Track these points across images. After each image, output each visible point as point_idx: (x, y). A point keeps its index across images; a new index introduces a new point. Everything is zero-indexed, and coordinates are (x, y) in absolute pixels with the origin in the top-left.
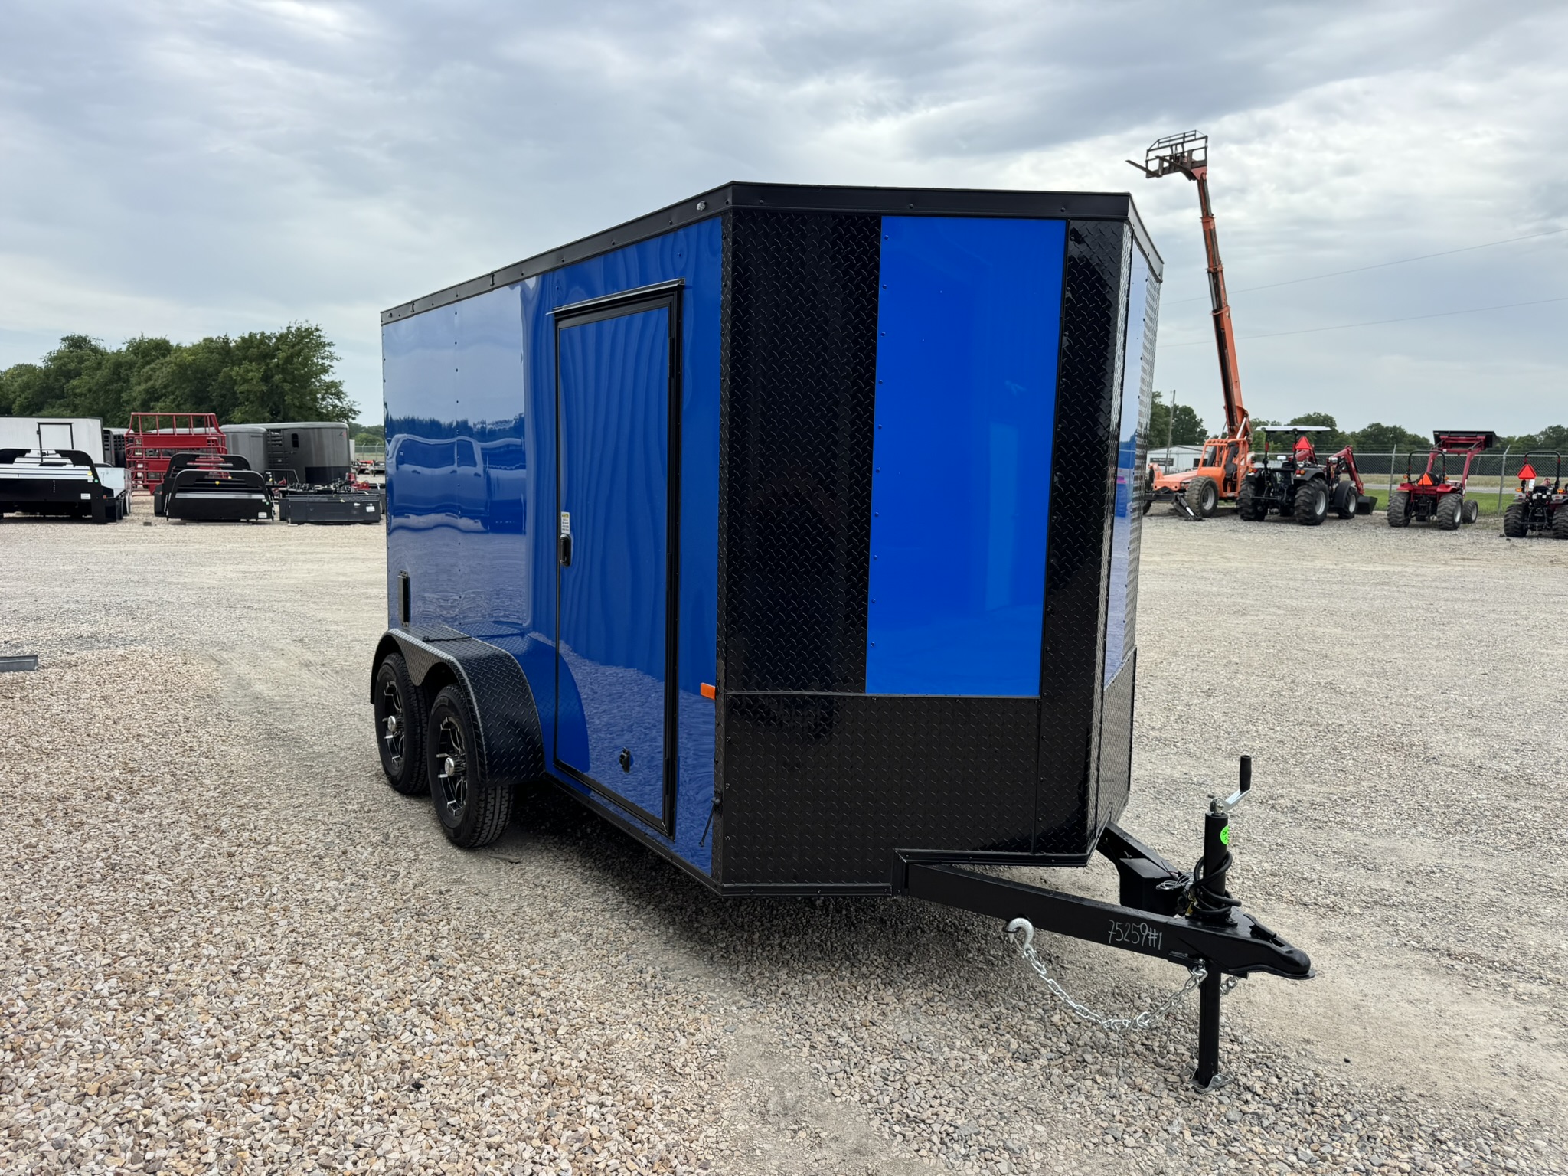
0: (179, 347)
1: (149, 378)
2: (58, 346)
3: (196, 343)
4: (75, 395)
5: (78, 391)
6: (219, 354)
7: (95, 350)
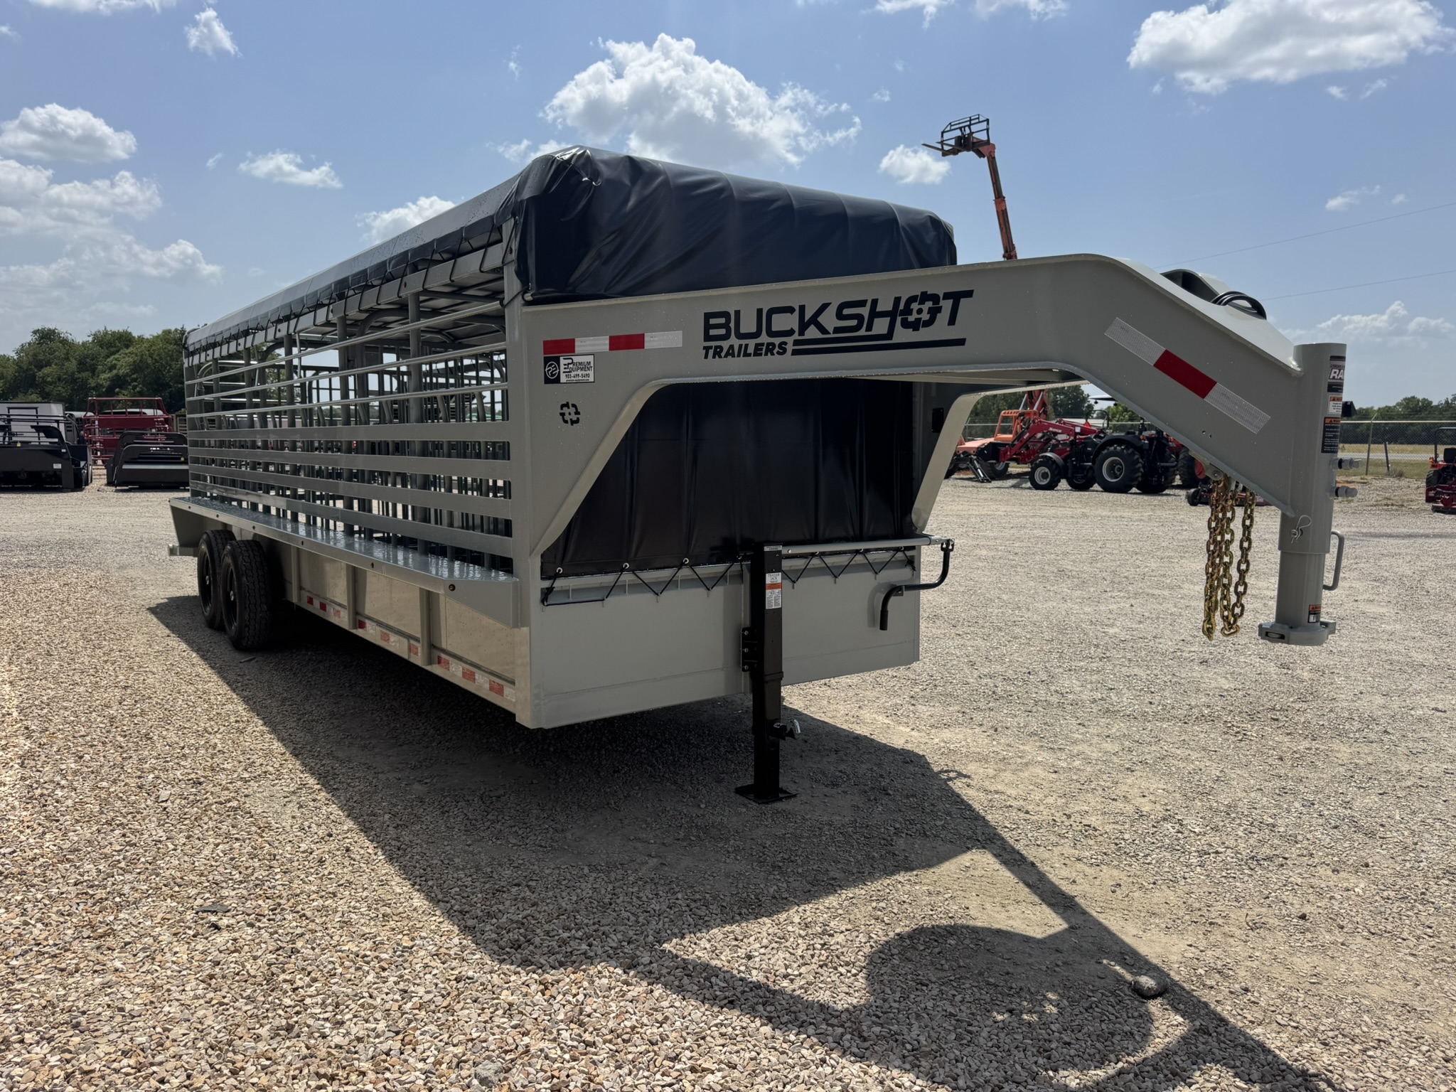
0: (140, 338)
1: (113, 367)
2: (29, 338)
3: (156, 334)
4: (45, 382)
5: (49, 379)
6: (175, 342)
7: (64, 342)
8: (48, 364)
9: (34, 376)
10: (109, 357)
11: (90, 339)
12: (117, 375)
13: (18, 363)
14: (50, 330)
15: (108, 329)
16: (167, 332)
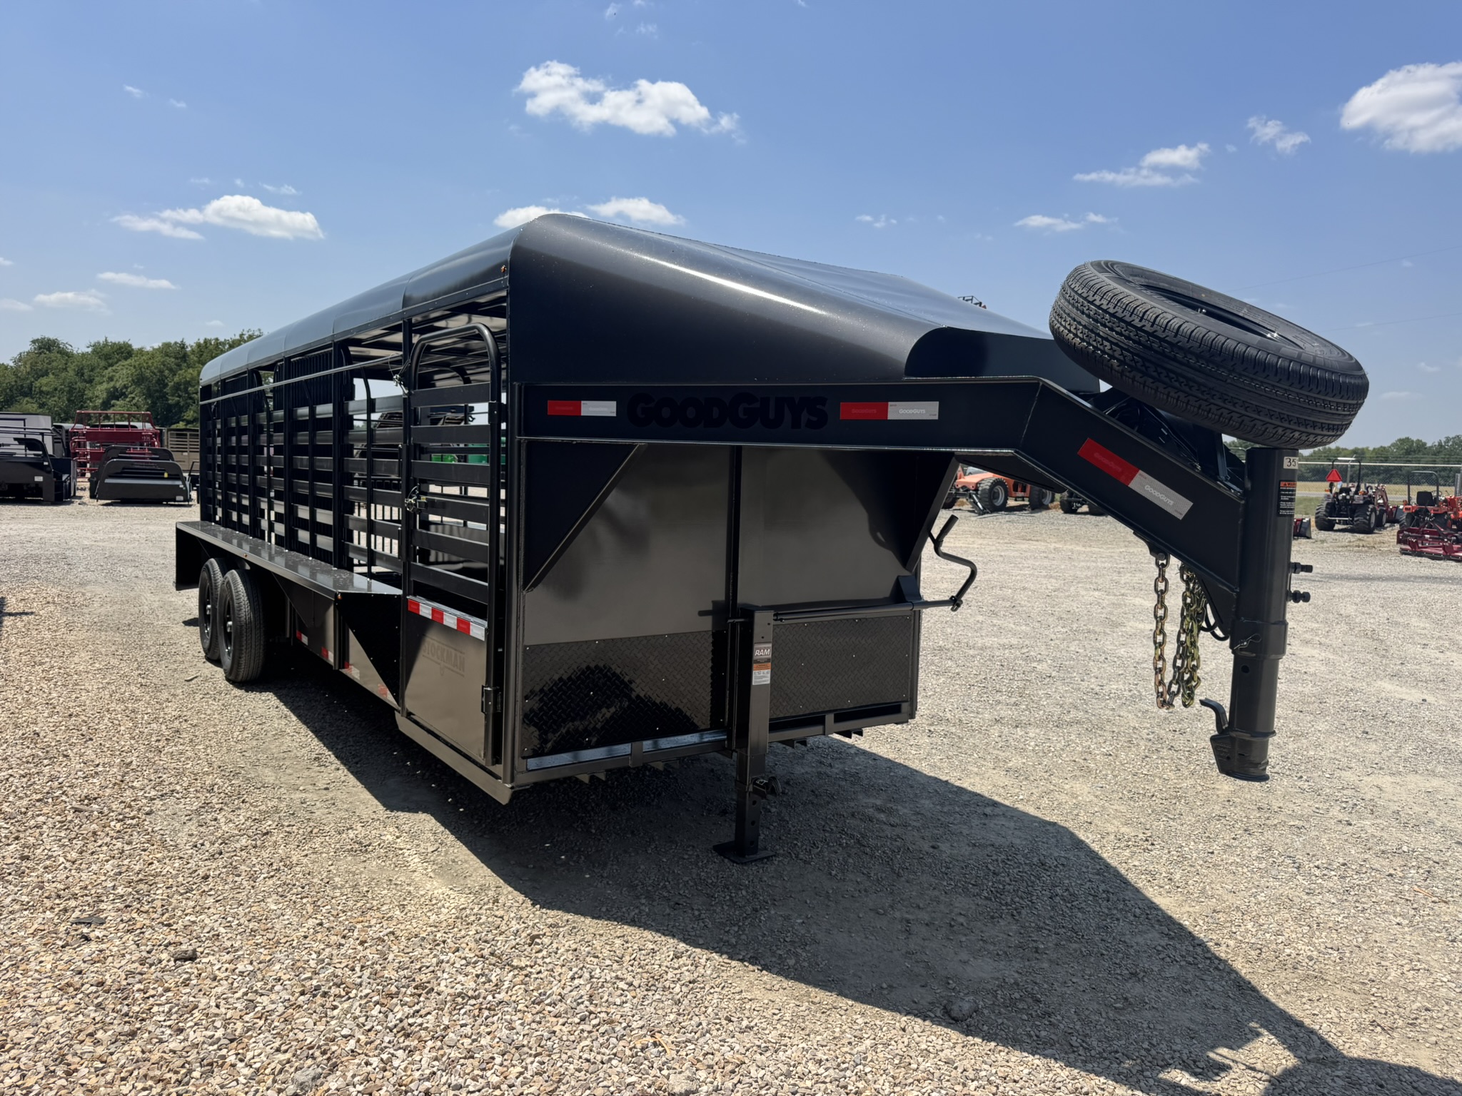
0: (141, 351)
1: (111, 379)
2: (27, 347)
3: (156, 346)
4: (41, 392)
5: (44, 389)
6: (176, 358)
7: (64, 352)
8: (46, 374)
9: (31, 386)
10: (107, 368)
11: (90, 350)
12: (114, 387)
13: (15, 372)
14: (49, 340)
15: (109, 340)
16: (167, 345)
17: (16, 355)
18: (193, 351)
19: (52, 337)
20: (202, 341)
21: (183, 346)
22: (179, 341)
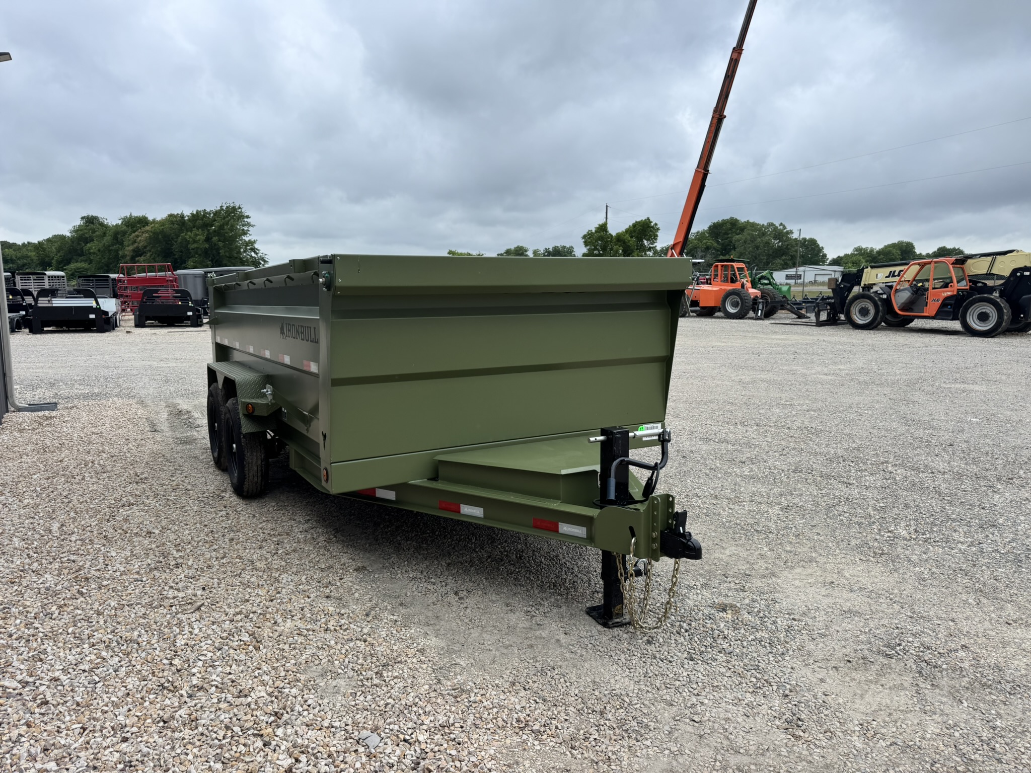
0: (154, 221)
1: (135, 242)
2: (78, 222)
3: (164, 217)
4: (90, 253)
5: (92, 251)
6: (178, 224)
7: (102, 224)
8: (93, 240)
9: (82, 249)
10: (130, 235)
11: (120, 222)
12: (137, 247)
13: (72, 239)
14: (92, 216)
15: (133, 215)
16: (171, 216)
17: (71, 228)
18: (189, 220)
19: (95, 215)
20: (195, 213)
21: (182, 216)
22: (180, 213)
